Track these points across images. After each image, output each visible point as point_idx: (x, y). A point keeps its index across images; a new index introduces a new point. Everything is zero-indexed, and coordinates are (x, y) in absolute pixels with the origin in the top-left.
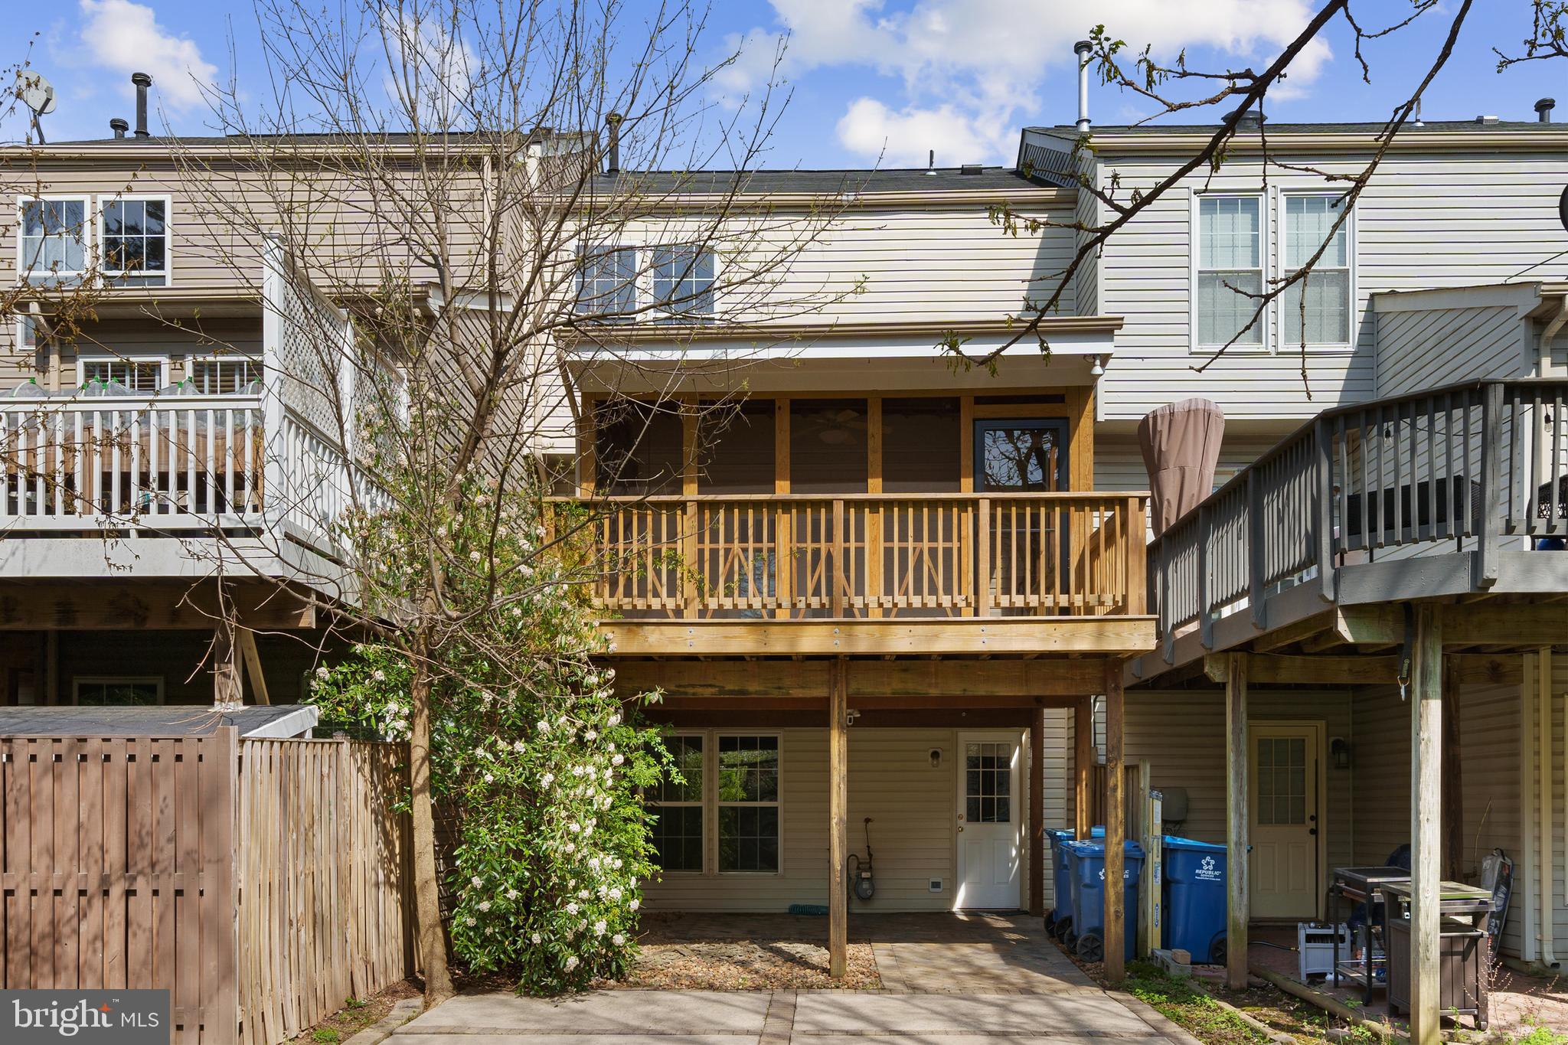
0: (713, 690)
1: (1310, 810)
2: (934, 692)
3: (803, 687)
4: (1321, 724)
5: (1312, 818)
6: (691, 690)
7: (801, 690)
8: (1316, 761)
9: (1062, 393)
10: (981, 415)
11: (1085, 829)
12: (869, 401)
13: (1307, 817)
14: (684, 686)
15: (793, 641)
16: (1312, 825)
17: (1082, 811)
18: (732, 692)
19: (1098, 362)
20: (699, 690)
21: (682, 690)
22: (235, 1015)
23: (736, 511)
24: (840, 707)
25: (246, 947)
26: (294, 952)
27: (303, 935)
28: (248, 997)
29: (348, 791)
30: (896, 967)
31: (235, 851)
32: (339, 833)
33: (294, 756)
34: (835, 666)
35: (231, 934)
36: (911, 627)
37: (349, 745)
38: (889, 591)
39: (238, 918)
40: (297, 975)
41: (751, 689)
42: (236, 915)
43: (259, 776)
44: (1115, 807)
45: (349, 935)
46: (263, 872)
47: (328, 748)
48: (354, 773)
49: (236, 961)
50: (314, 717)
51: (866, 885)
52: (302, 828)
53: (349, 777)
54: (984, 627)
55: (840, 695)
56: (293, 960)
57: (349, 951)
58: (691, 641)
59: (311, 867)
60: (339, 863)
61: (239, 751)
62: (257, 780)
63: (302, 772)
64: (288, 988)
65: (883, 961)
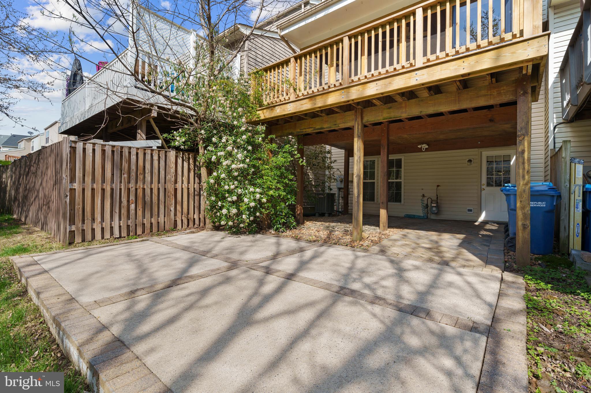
0: (312, 129)
3: (344, 123)
6: (304, 130)
7: (344, 124)
14: (302, 129)
18: (318, 129)
20: (307, 130)
21: (301, 131)
22: (66, 228)
23: (308, 56)
24: (358, 128)
25: (78, 207)
26: (124, 211)
27: (133, 206)
28: (79, 223)
29: (173, 165)
30: (395, 240)
31: (67, 176)
32: (167, 178)
33: (126, 152)
34: (356, 112)
35: (64, 202)
36: (377, 82)
37: (174, 152)
38: (369, 70)
39: (68, 197)
40: (126, 218)
41: (325, 127)
42: (67, 196)
43: (91, 155)
44: (523, 163)
45: (172, 209)
46: (97, 185)
47: (157, 151)
48: (180, 161)
49: (67, 211)
50: (158, 143)
51: (434, 209)
52: (133, 174)
53: (174, 161)
54: (416, 72)
55: (358, 124)
56: (123, 214)
57: (172, 214)
58: (290, 109)
59: (142, 186)
60: (166, 187)
61: (73, 145)
62: (89, 155)
63: (133, 157)
64: (118, 222)
65: (395, 237)
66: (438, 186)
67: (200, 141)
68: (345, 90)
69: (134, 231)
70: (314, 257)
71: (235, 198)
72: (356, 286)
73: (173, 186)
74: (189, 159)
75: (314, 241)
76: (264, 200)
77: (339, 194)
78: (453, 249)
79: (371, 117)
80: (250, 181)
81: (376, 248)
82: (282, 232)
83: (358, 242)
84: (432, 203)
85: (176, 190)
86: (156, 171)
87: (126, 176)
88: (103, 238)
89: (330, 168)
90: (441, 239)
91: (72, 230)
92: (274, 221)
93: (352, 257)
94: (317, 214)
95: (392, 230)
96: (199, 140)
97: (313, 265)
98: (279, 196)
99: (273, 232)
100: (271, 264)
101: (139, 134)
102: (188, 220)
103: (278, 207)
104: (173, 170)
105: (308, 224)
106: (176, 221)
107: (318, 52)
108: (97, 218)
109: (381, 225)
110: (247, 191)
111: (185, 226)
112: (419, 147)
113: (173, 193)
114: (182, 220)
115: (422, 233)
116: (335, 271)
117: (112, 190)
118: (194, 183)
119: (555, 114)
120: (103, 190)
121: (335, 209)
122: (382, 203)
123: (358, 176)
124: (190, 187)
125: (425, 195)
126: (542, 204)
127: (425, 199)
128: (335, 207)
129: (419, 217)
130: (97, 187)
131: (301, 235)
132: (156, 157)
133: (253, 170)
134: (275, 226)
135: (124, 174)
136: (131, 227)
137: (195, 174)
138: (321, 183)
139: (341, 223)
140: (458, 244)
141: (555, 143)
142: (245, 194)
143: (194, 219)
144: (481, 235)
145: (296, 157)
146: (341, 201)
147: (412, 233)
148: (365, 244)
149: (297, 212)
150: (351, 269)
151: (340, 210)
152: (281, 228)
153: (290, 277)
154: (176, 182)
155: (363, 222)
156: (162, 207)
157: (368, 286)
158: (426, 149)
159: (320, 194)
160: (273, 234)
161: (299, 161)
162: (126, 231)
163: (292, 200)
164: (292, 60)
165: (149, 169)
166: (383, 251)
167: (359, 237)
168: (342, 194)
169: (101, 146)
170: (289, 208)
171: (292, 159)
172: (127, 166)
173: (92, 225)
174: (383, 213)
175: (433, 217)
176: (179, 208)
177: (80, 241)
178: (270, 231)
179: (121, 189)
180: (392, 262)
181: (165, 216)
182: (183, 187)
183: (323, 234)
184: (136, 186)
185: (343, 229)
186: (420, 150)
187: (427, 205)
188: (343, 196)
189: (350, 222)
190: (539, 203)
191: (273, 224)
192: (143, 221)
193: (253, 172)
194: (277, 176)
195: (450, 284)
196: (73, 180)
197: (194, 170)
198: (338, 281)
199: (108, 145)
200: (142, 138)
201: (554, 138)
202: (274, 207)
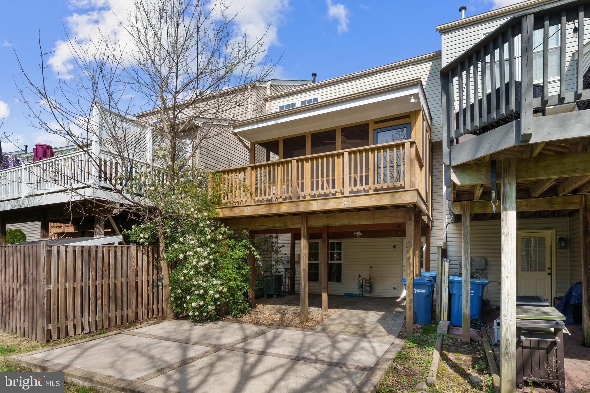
0: (265, 227)
1: (548, 265)
2: (338, 224)
4: (553, 231)
5: (549, 268)
6: (259, 227)
8: (551, 246)
9: (408, 114)
10: (377, 128)
11: (417, 273)
12: (337, 130)
13: (546, 269)
15: (279, 209)
16: (549, 271)
17: (416, 266)
18: (271, 227)
19: (412, 97)
20: (261, 227)
21: (255, 227)
22: (44, 327)
23: (263, 168)
24: (304, 231)
25: (54, 307)
26: (92, 307)
27: (99, 302)
28: (55, 321)
29: (134, 260)
30: (335, 319)
31: (44, 278)
32: (129, 272)
33: (93, 250)
34: (302, 217)
35: (42, 303)
36: (318, 201)
37: (135, 247)
38: (312, 189)
39: (46, 298)
40: (94, 314)
41: (277, 226)
42: (44, 297)
43: (64, 256)
44: (410, 266)
45: (134, 301)
46: (69, 284)
47: (120, 247)
48: (140, 255)
49: (45, 311)
50: (120, 239)
51: (368, 288)
52: (99, 271)
53: (135, 256)
54: (344, 199)
55: (304, 227)
56: (92, 310)
57: (134, 305)
58: (248, 211)
59: (107, 282)
60: (128, 281)
61: (49, 249)
62: (63, 257)
63: (100, 255)
64: (87, 318)
65: (334, 316)
66: (371, 267)
67: (161, 236)
68: (294, 203)
69: (101, 325)
70: (275, 338)
71: (202, 291)
72: (306, 354)
73: (134, 279)
74: (148, 251)
75: (270, 325)
76: (225, 290)
77: (286, 274)
78: (372, 324)
79: (314, 223)
80: (211, 274)
81: (319, 327)
82: (239, 318)
83: (305, 323)
84: (366, 282)
85: (137, 282)
86: (119, 266)
87: (93, 273)
88: (75, 334)
89: (277, 252)
90: (367, 317)
91: (49, 328)
92: (232, 308)
93: (301, 336)
94: (265, 296)
95: (332, 310)
96: (160, 234)
97: (275, 344)
98: (238, 286)
99: (231, 318)
100: (245, 346)
101: (97, 228)
102: (148, 311)
103: (236, 296)
104: (134, 264)
105: (260, 307)
106: (137, 313)
107: (272, 167)
108: (69, 316)
109: (323, 307)
110: (211, 284)
111: (145, 317)
112: (355, 234)
113: (134, 285)
114: (143, 311)
115: (354, 312)
116: (292, 346)
117: (82, 287)
118: (153, 275)
119: (447, 216)
120: (74, 289)
121: (282, 289)
122: (324, 288)
123: (304, 270)
124: (149, 279)
125: (361, 276)
126: (423, 291)
127: (361, 279)
128: (282, 287)
129: (356, 296)
130: (69, 287)
131: (257, 320)
132: (119, 253)
133: (213, 263)
134: (232, 312)
135: (92, 272)
136: (99, 322)
137: (153, 266)
138: (268, 266)
139: (289, 305)
140: (376, 320)
141: (447, 238)
142: (210, 287)
143: (153, 310)
144: (395, 311)
145: (251, 250)
146: (287, 281)
147: (347, 313)
148: (310, 325)
149: (249, 296)
150: (302, 344)
151: (287, 290)
152: (238, 314)
153: (263, 353)
154: (137, 275)
155: (309, 303)
156: (125, 300)
157: (313, 354)
158: (360, 236)
159: (268, 276)
160: (233, 320)
161: (254, 253)
162: (94, 326)
163: (247, 289)
164: (249, 169)
165: (114, 265)
166: (324, 330)
167: (305, 319)
168: (288, 275)
169: (72, 247)
170: (244, 295)
171: (248, 252)
172: (94, 263)
173: (66, 323)
174: (324, 296)
175: (367, 295)
176: (139, 299)
177: (56, 338)
178: (228, 317)
179: (89, 286)
180: (329, 337)
181: (127, 309)
182: (143, 279)
183: (277, 317)
184: (102, 282)
185: (292, 312)
186: (356, 237)
187: (362, 285)
188: (289, 276)
189: (297, 304)
190: (422, 290)
191: (231, 311)
192: (108, 315)
193: (214, 265)
194: (236, 268)
195: (363, 348)
196: (49, 281)
197: (153, 262)
198: (294, 353)
199: (79, 246)
200: (100, 232)
201: (446, 234)
202: (233, 295)
